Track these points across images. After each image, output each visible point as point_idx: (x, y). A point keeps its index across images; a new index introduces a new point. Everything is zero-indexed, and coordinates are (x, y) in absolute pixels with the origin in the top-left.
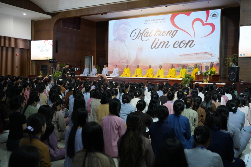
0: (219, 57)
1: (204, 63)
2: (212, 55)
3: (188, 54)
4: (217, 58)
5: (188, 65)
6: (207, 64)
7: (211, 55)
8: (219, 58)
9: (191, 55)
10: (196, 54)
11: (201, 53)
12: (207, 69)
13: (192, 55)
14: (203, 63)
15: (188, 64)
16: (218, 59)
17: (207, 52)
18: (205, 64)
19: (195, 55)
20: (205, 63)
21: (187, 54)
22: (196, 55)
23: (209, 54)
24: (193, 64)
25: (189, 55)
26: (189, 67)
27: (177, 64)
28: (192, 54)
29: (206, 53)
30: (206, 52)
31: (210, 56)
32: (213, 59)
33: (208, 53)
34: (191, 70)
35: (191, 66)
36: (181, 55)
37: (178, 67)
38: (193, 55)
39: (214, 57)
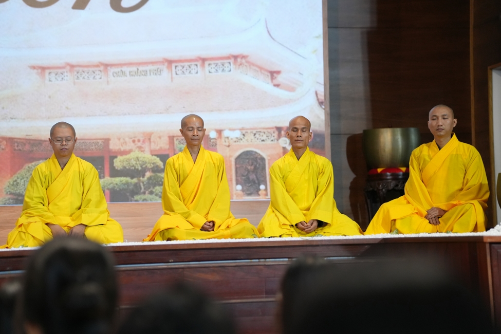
0: (321, 90)
1: (226, 133)
2: (280, 79)
3: (107, 66)
4: (311, 101)
5: (114, 146)
6: (250, 137)
7: (273, 74)
8: (322, 97)
9: (126, 69)
10: (164, 67)
11: (204, 60)
12: (253, 177)
13: (137, 73)
14: (220, 132)
15: (107, 141)
16: (321, 103)
17: (244, 57)
18: (238, 140)
19: (158, 72)
20: (237, 134)
21: (96, 60)
22: (165, 73)
23: (261, 68)
24: (148, 137)
25: (112, 70)
26: (118, 163)
27: (10, 140)
28: (139, 66)
29: (235, 57)
30: (236, 53)
31: (264, 85)
32: (288, 102)
33: (251, 64)
34: (137, 186)
35: (132, 155)
36: (43, 68)
37: (21, 167)
38: (145, 73)
39: (292, 89)
